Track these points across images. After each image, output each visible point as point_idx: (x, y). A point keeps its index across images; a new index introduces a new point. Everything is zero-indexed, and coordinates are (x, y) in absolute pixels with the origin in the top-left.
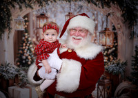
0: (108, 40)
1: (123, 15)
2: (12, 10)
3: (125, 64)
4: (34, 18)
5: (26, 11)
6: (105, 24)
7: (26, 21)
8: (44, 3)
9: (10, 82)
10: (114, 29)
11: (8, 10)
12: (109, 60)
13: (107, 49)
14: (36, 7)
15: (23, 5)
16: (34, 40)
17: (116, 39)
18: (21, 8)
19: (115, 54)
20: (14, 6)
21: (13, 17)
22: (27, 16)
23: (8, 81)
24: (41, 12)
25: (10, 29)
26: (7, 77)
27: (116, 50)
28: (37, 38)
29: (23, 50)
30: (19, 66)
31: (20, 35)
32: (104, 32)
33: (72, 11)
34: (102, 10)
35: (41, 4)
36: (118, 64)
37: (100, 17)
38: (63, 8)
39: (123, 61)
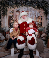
0: (39, 20)
1: (44, 12)
2: (8, 9)
3: (44, 28)
4: (15, 12)
5: (12, 9)
6: (38, 15)
7: (12, 13)
8: (19, 7)
9: (7, 33)
10: (41, 17)
11: (6, 9)
12: (39, 26)
13: (39, 23)
14: (16, 8)
15: (12, 7)
16: (15, 19)
17: (42, 20)
18: (11, 8)
19: (41, 25)
20: (8, 7)
21: (8, 11)
22: (13, 11)
23: (6, 32)
24: (18, 10)
25: (7, 15)
26: (5, 31)
27: (42, 23)
28: (16, 18)
29: (11, 22)
30: (9, 28)
31: (10, 17)
32: (38, 17)
33: (28, 10)
34: (38, 10)
35: (18, 7)
36: (42, 28)
37: (37, 13)
38: (25, 9)
39: (44, 27)
